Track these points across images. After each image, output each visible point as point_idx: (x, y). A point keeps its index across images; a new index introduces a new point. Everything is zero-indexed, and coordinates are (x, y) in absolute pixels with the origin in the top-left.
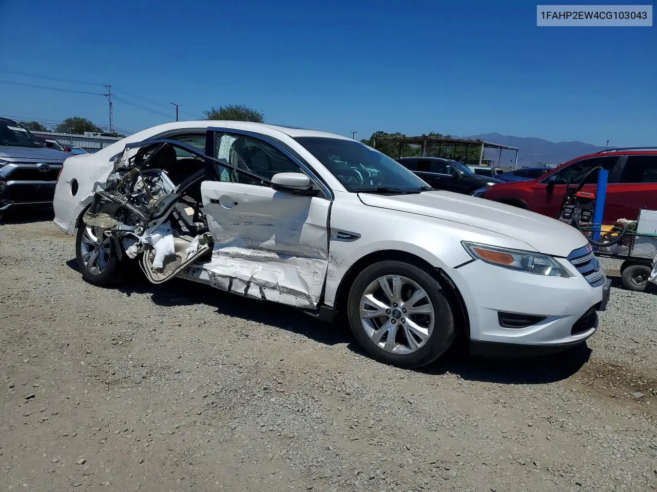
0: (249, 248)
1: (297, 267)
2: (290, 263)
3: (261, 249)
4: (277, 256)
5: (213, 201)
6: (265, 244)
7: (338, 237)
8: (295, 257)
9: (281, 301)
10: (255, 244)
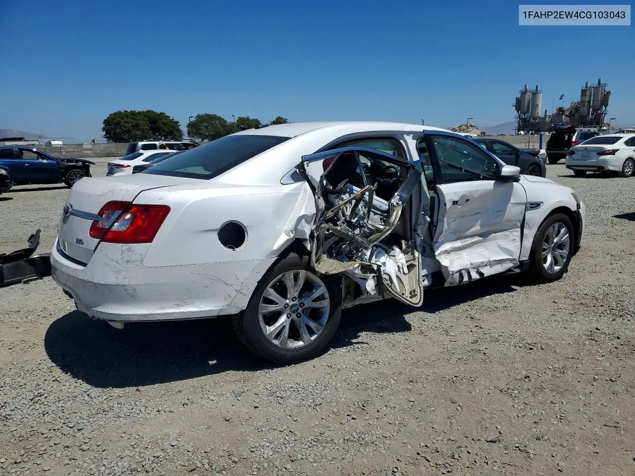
0: (457, 239)
1: (497, 241)
2: (490, 240)
3: (466, 237)
4: (480, 239)
5: (455, 203)
6: (469, 232)
7: (531, 208)
8: (494, 234)
9: (493, 273)
10: (461, 235)
